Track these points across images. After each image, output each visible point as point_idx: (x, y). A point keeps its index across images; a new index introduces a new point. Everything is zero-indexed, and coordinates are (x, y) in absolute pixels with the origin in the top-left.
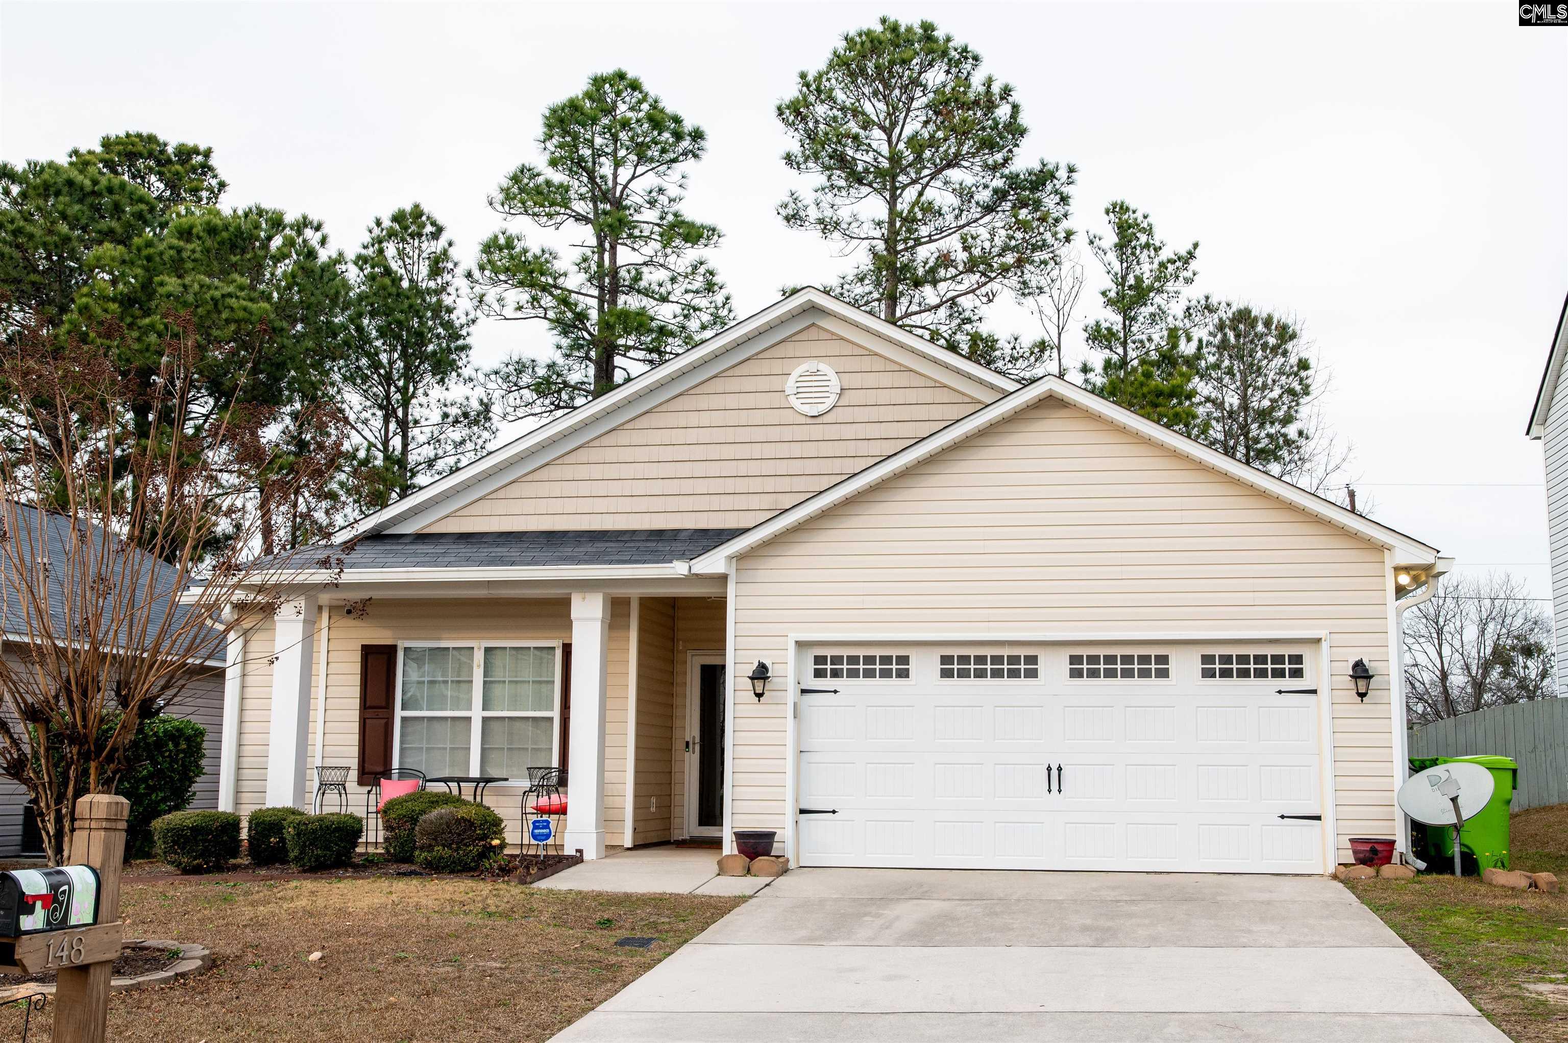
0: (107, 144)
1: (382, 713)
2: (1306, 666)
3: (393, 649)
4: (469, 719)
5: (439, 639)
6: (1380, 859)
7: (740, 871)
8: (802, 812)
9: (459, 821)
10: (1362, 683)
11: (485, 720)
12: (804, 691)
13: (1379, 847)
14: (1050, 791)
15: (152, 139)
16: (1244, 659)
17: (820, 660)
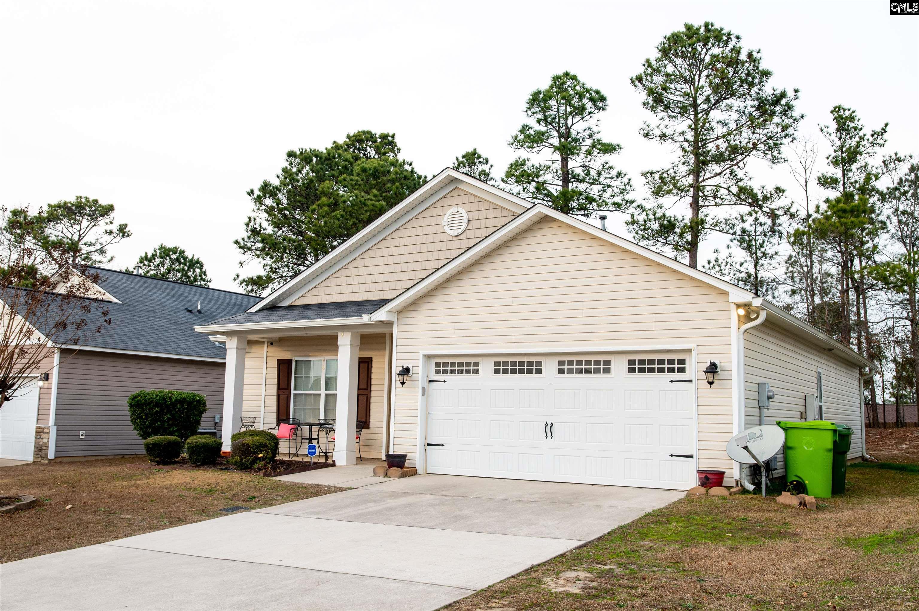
0: (349, 137)
1: (286, 392)
2: (687, 366)
3: (290, 361)
4: (319, 395)
5: (309, 356)
6: (711, 483)
7: (382, 474)
8: (429, 444)
9: (243, 445)
10: (710, 376)
11: (326, 395)
12: (430, 381)
13: (710, 476)
14: (547, 437)
15: (369, 132)
16: (651, 362)
17: (438, 365)
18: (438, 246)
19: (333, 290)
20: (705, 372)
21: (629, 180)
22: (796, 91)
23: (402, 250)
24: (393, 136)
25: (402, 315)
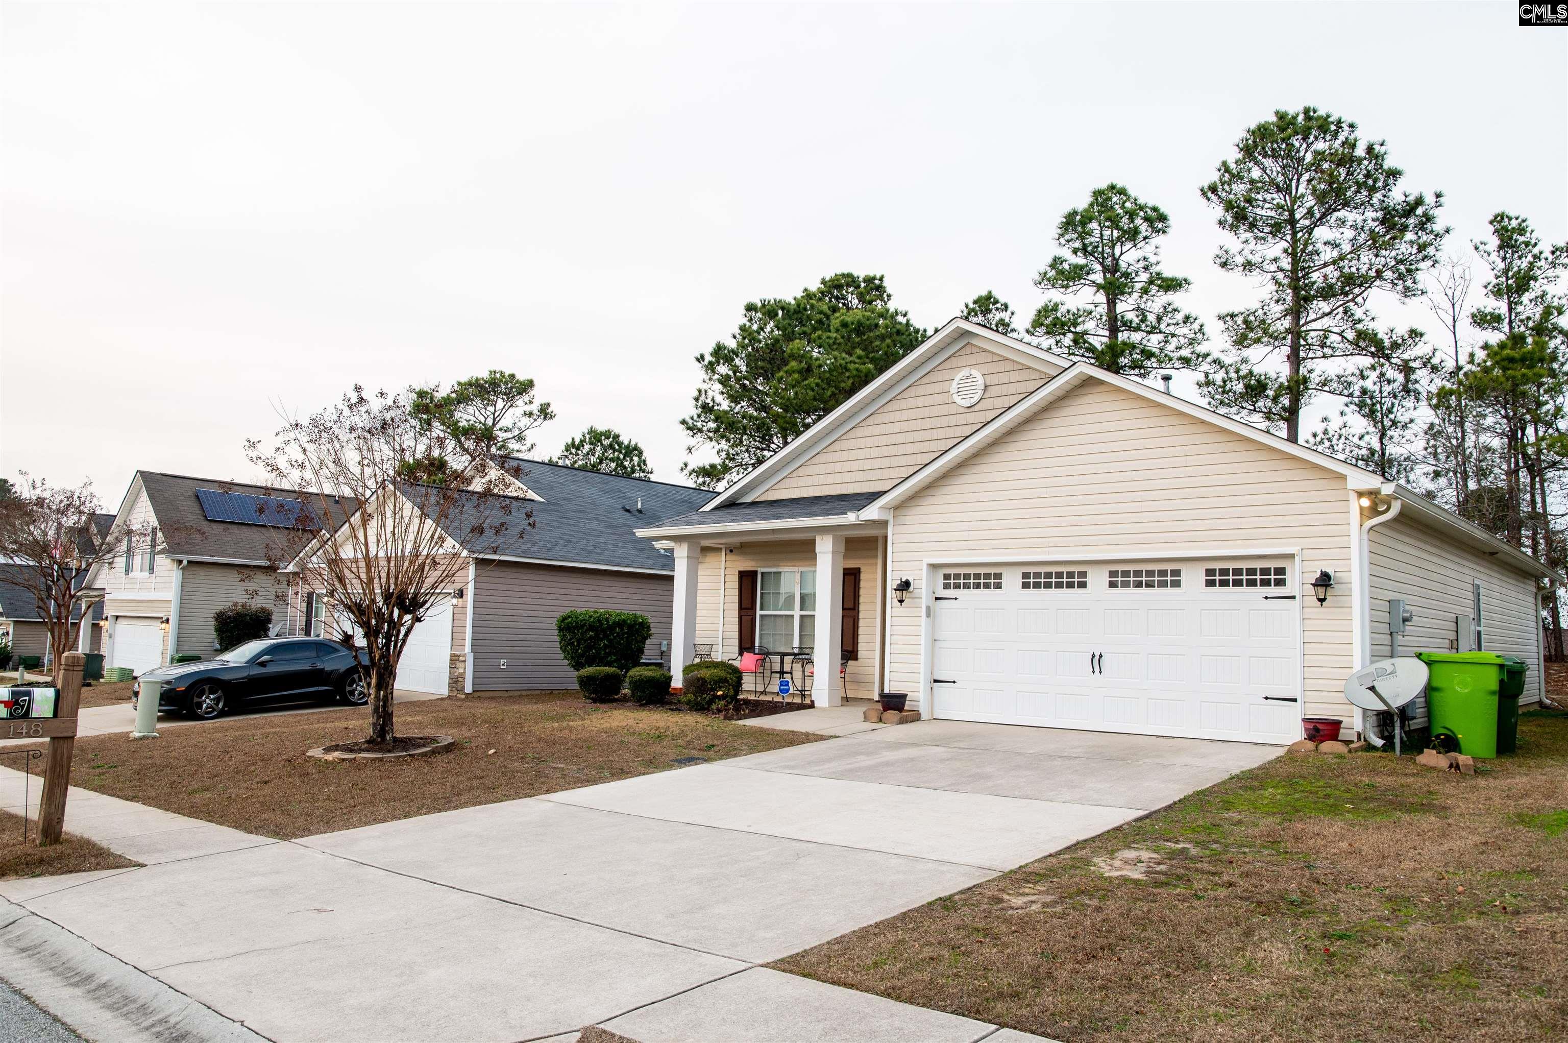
0: (823, 282)
1: (750, 613)
2: (1288, 576)
3: (755, 572)
4: (793, 616)
5: (778, 566)
6: (1322, 736)
7: (875, 719)
8: (935, 681)
9: (698, 679)
10: (1321, 591)
11: (802, 617)
12: (937, 599)
13: (1320, 727)
14: (1094, 672)
15: (850, 275)
16: (1238, 572)
17: (947, 577)
18: (945, 421)
19: (809, 481)
20: (1314, 585)
21: (1201, 326)
22: (1438, 196)
23: (897, 427)
24: (881, 279)
25: (898, 512)
